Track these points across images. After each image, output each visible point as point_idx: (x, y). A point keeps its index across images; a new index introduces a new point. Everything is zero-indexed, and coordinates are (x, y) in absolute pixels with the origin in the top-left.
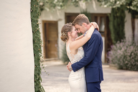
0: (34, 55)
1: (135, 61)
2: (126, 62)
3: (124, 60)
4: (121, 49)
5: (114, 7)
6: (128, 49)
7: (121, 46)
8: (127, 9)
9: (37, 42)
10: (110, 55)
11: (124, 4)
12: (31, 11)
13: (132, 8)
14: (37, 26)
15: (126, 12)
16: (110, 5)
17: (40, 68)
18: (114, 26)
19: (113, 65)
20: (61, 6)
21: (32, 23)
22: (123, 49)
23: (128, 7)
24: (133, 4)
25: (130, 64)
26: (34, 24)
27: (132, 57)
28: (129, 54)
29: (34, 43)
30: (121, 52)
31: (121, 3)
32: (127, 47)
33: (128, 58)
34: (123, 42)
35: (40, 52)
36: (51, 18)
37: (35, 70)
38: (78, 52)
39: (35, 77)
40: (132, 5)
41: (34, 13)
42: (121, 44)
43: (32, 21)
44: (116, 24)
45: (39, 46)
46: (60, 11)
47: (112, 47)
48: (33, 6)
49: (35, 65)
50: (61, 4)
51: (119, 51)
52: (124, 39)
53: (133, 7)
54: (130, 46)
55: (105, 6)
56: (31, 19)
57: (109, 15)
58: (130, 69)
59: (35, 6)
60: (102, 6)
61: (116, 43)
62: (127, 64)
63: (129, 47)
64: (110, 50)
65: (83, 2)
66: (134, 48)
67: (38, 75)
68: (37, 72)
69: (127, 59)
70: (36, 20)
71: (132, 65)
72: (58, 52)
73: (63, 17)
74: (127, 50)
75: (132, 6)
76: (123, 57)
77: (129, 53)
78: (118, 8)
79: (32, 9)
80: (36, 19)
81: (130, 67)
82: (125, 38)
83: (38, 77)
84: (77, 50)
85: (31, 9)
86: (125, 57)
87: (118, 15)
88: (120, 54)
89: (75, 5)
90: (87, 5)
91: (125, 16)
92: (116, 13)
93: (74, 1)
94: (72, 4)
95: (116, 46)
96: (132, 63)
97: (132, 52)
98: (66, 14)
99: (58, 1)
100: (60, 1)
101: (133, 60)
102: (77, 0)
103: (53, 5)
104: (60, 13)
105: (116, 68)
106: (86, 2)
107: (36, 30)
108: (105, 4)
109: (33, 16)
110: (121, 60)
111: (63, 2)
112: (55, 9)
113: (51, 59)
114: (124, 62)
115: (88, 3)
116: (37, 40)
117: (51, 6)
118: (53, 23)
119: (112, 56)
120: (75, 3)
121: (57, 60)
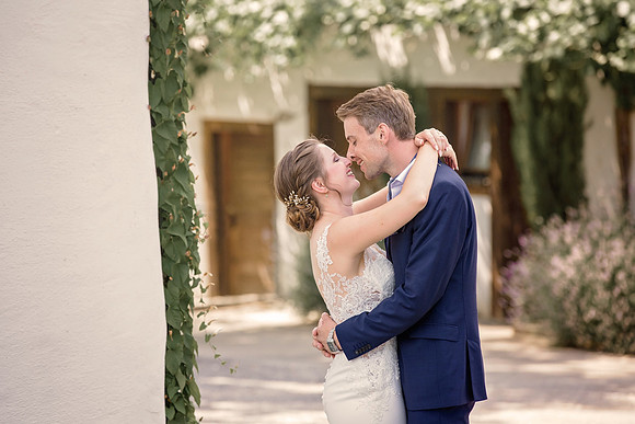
0: (166, 280)
2: (592, 314)
3: (583, 304)
4: (565, 251)
5: (537, 57)
6: (600, 253)
7: (568, 239)
8: (597, 66)
9: (179, 216)
10: (516, 280)
11: (583, 43)
12: (153, 76)
13: (618, 62)
14: (179, 147)
15: (592, 81)
16: (516, 50)
17: (190, 340)
18: (534, 146)
19: (532, 327)
20: (291, 53)
21: (153, 133)
22: (577, 254)
23: (601, 59)
24: (621, 43)
25: (607, 321)
26: (165, 134)
27: (617, 291)
28: (605, 277)
29: (163, 224)
30: (569, 265)
31: (567, 42)
32: (595, 244)
33: (602, 296)
34: (577, 219)
35: (191, 267)
36: (244, 110)
37: (170, 350)
38: (367, 268)
39: (169, 381)
40: (616, 50)
41: (162, 86)
42: (569, 231)
43: (153, 124)
44: (542, 137)
45: (188, 241)
46: (285, 77)
47: (524, 241)
48: (162, 51)
49: (169, 327)
50: (290, 42)
51: (556, 261)
53: (625, 58)
54: (611, 237)
55: (495, 54)
56: (151, 111)
57: (510, 95)
58: (607, 344)
59: (168, 52)
60: (479, 54)
61: (545, 223)
62: (596, 322)
63: (603, 244)
64: (515, 259)
65: (393, 35)
66: (626, 248)
67: (184, 372)
68: (180, 358)
69: (595, 297)
70: (174, 119)
71: (617, 326)
72: (274, 264)
73: (298, 105)
74: (597, 258)
75: (618, 56)
76: (575, 290)
77: (603, 270)
78: (555, 64)
79: (157, 68)
80: (172, 112)
81: (610, 334)
82: (586, 200)
83: (182, 384)
84: (360, 258)
85: (151, 68)
86: (585, 290)
87: (554, 93)
88: (563, 275)
89: (352, 48)
90: (412, 47)
91: (585, 99)
92: (545, 85)
93: (348, 28)
94: (341, 43)
95: (545, 238)
96: (619, 316)
97: (617, 269)
98: (312, 88)
99: (277, 30)
100: (286, 28)
101: (622, 302)
102: (365, 26)
103: (254, 50)
104: (283, 87)
105: (544, 341)
106: (405, 35)
107: (173, 163)
108: (495, 43)
109: (159, 101)
110: (567, 305)
111: (298, 34)
112: (263, 66)
113: (243, 298)
114: (580, 313)
115: (415, 38)
116: (180, 212)
117: (244, 55)
118: (254, 130)
119: (523, 286)
120: (353, 40)
121: (271, 303)
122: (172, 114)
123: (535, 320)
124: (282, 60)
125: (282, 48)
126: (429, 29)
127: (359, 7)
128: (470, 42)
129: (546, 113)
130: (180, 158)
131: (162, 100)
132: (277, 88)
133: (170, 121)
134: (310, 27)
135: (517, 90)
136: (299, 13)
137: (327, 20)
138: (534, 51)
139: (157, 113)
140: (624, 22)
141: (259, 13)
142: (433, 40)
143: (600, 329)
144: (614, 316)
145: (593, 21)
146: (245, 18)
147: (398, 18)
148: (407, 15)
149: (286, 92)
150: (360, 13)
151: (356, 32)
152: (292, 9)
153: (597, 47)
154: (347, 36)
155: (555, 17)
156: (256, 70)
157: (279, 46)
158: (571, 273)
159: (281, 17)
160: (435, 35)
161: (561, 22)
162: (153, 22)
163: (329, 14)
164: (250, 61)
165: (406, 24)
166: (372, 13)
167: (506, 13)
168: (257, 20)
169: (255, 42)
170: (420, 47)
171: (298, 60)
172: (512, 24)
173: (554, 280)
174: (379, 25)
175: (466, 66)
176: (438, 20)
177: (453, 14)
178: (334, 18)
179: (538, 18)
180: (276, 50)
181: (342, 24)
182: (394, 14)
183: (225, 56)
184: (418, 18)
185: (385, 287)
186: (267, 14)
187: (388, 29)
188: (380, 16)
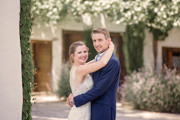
0: (23, 85)
1: (157, 98)
2: (145, 100)
3: (143, 96)
4: (137, 81)
5: (131, 24)
6: (148, 81)
7: (139, 77)
8: (148, 27)
9: (28, 67)
10: (123, 89)
11: (144, 20)
12: (21, 25)
13: (154, 25)
14: (28, 46)
15: (147, 31)
16: (125, 21)
17: (30, 103)
18: (129, 50)
19: (127, 103)
20: (58, 20)
21: (21, 41)
22: (141, 82)
23: (149, 25)
24: (155, 20)
25: (149, 102)
26: (24, 42)
27: (152, 93)
28: (149, 89)
29: (23, 69)
30: (139, 85)
31: (140, 19)
32: (146, 79)
33: (148, 94)
34: (141, 71)
35: (31, 82)
36: (43, 37)
37: (24, 106)
39: (23, 115)
40: (154, 22)
41: (24, 28)
42: (138, 75)
43: (21, 39)
44: (131, 47)
45: (30, 73)
46: (56, 28)
47: (125, 78)
48: (24, 17)
49: (24, 99)
50: (58, 17)
51: (135, 84)
52: (142, 68)
53: (156, 25)
54: (151, 77)
55: (118, 22)
56: (20, 35)
57: (122, 35)
58: (149, 109)
59: (26, 18)
60: (113, 22)
61: (132, 73)
62: (146, 102)
63: (149, 79)
64: (123, 83)
65: (88, 16)
66: (155, 80)
67: (28, 113)
68: (27, 108)
69: (146, 95)
70: (27, 37)
71: (152, 103)
73: (59, 36)
74: (147, 83)
75: (154, 24)
76: (140, 92)
77: (149, 87)
78: (136, 26)
79: (22, 22)
80: (26, 35)
81: (150, 106)
82: (144, 66)
83: (27, 116)
85: (20, 22)
86: (143, 93)
87: (135, 34)
88: (137, 88)
89: (76, 19)
90: (94, 20)
91: (144, 36)
92: (132, 32)
93: (75, 14)
94: (72, 18)
95: (132, 77)
96: (153, 101)
97: (153, 86)
98: (64, 31)
99: (54, 14)
100: (57, 13)
101: (154, 96)
102: (80, 13)
103: (47, 19)
104: (55, 30)
105: (130, 107)
106: (92, 16)
107: (26, 50)
108: (118, 19)
109: (22, 32)
110: (138, 96)
111: (60, 15)
112: (49, 24)
113: (42, 93)
114: (142, 99)
115: (95, 17)
116: (28, 65)
117: (44, 21)
118: (46, 43)
119: (125, 91)
120: (76, 17)
121: (50, 95)
122: (26, 36)
123: (128, 101)
124: (55, 22)
125: (55, 19)
126: (99, 14)
127: (78, 8)
128: (111, 19)
129: (132, 40)
130: (28, 49)
131: (23, 32)
132: (53, 31)
133: (26, 38)
134: (64, 13)
135: (124, 33)
136: (60, 9)
137: (68, 11)
138: (130, 22)
139: (22, 36)
140: (156, 14)
141: (48, 8)
142: (100, 18)
143: (147, 104)
144: (151, 100)
145: (147, 14)
146: (44, 10)
147: (90, 11)
148: (92, 10)
149: (56, 32)
150: (79, 9)
151: (77, 15)
152: (58, 7)
153: (148, 21)
154: (75, 16)
155: (136, 12)
156: (47, 25)
157: (54, 18)
158: (139, 87)
159: (55, 10)
160: (100, 16)
161: (138, 14)
162: (21, 9)
163: (69, 9)
164: (45, 22)
165: (92, 13)
166: (82, 9)
167: (122, 10)
168: (48, 11)
169: (47, 17)
170: (96, 20)
171: (60, 22)
172: (123, 14)
173: (134, 89)
174: (84, 13)
175: (109, 25)
176: (101, 12)
177: (106, 10)
178: (71, 10)
179: (131, 12)
180: (53, 20)
181: (73, 12)
182: (88, 10)
183: (38, 21)
184: (96, 11)
185: (90, 87)
186: (51, 9)
187: (87, 14)
188: (84, 10)
